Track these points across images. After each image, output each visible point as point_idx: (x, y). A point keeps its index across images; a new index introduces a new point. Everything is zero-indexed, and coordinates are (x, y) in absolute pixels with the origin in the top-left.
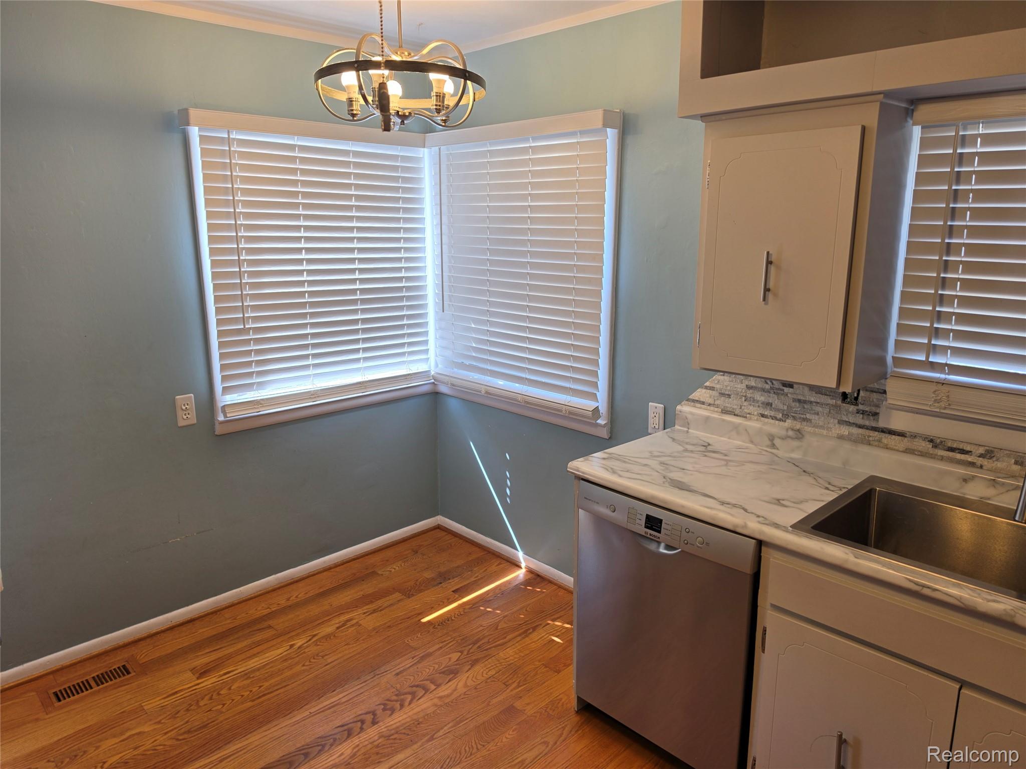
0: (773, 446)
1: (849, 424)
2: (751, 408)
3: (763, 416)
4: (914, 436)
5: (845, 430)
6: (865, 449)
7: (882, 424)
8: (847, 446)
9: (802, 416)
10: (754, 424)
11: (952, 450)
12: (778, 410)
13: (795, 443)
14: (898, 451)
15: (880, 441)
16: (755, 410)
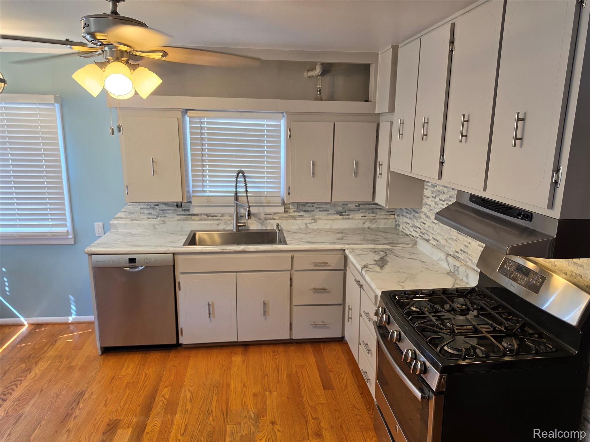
0: (155, 228)
1: (180, 215)
2: (143, 216)
3: (148, 218)
4: (201, 215)
5: (179, 217)
6: (187, 222)
7: (191, 213)
8: (182, 222)
9: (164, 215)
10: (146, 222)
11: (213, 216)
12: (154, 215)
13: (163, 225)
14: (197, 220)
15: (191, 218)
16: (145, 217)
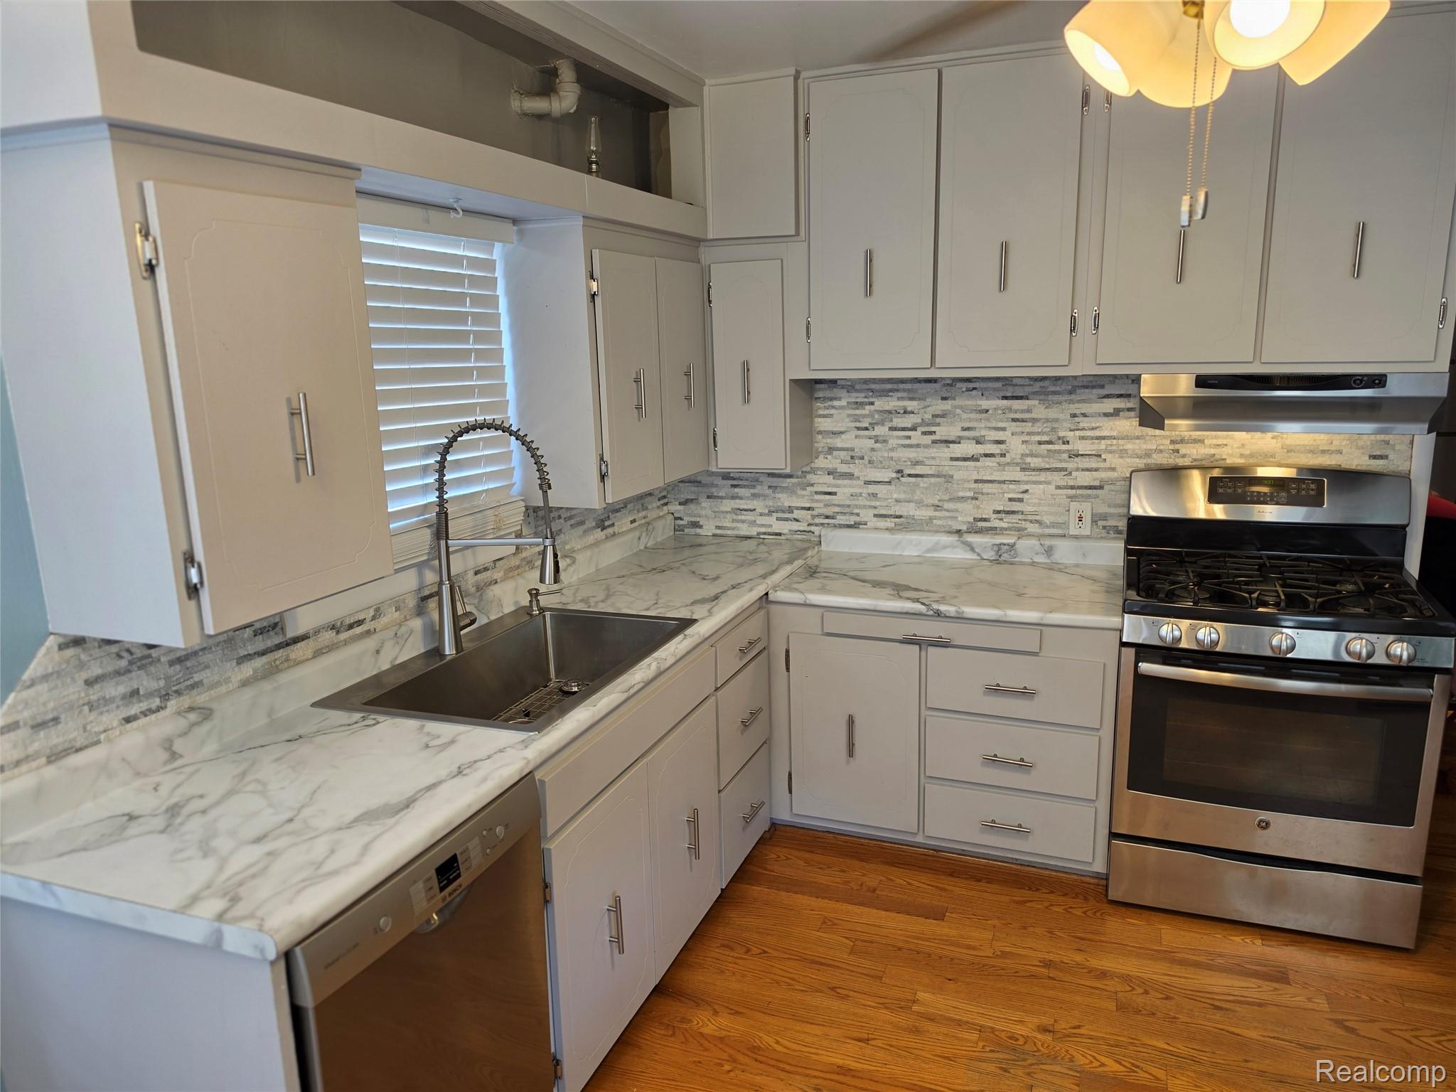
0: (174, 756)
1: (249, 657)
2: (104, 718)
3: (128, 720)
4: (317, 632)
5: (248, 670)
6: (284, 678)
8: (266, 686)
9: (189, 683)
10: (132, 740)
11: (351, 627)
12: (150, 695)
13: (205, 727)
14: (307, 660)
15: (287, 660)
16: (111, 718)
